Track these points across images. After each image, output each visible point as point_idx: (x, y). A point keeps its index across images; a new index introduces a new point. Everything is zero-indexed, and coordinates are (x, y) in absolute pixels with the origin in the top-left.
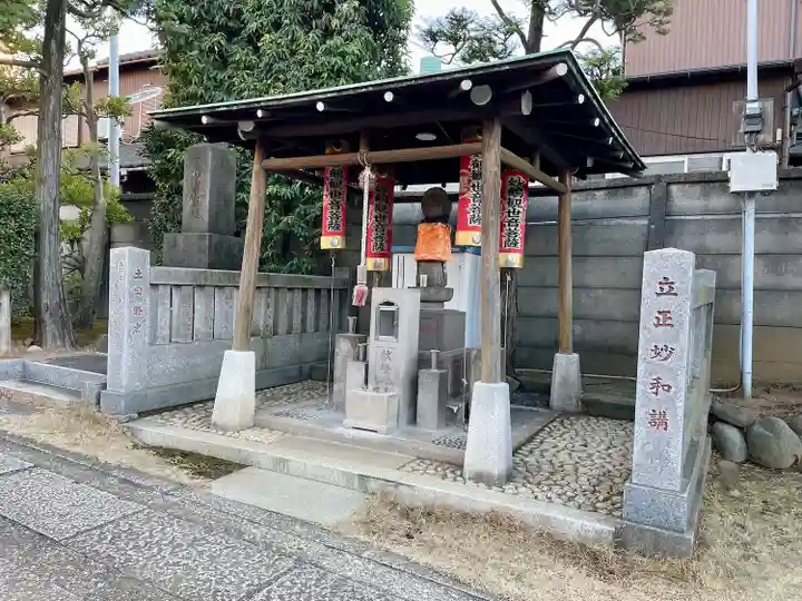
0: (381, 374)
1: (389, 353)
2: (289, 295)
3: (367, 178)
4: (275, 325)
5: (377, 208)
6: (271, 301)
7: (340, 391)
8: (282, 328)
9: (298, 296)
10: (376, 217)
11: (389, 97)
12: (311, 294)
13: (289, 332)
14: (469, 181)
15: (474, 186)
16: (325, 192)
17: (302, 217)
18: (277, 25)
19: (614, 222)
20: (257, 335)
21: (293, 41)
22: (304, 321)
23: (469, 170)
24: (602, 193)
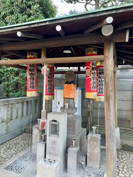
0: (52, 151)
1: (55, 142)
2: (17, 105)
3: (45, 70)
4: (11, 117)
5: (48, 77)
6: (9, 109)
7: (35, 149)
8: (14, 117)
9: (20, 105)
10: (48, 81)
11: (58, 28)
12: (25, 103)
13: (17, 118)
14: (91, 71)
15: (93, 73)
16: (27, 74)
17: (21, 77)
18: (12, 13)
19: (123, 79)
20: (4, 122)
21: (17, 18)
22: (22, 113)
23: (90, 66)
24: (119, 70)
